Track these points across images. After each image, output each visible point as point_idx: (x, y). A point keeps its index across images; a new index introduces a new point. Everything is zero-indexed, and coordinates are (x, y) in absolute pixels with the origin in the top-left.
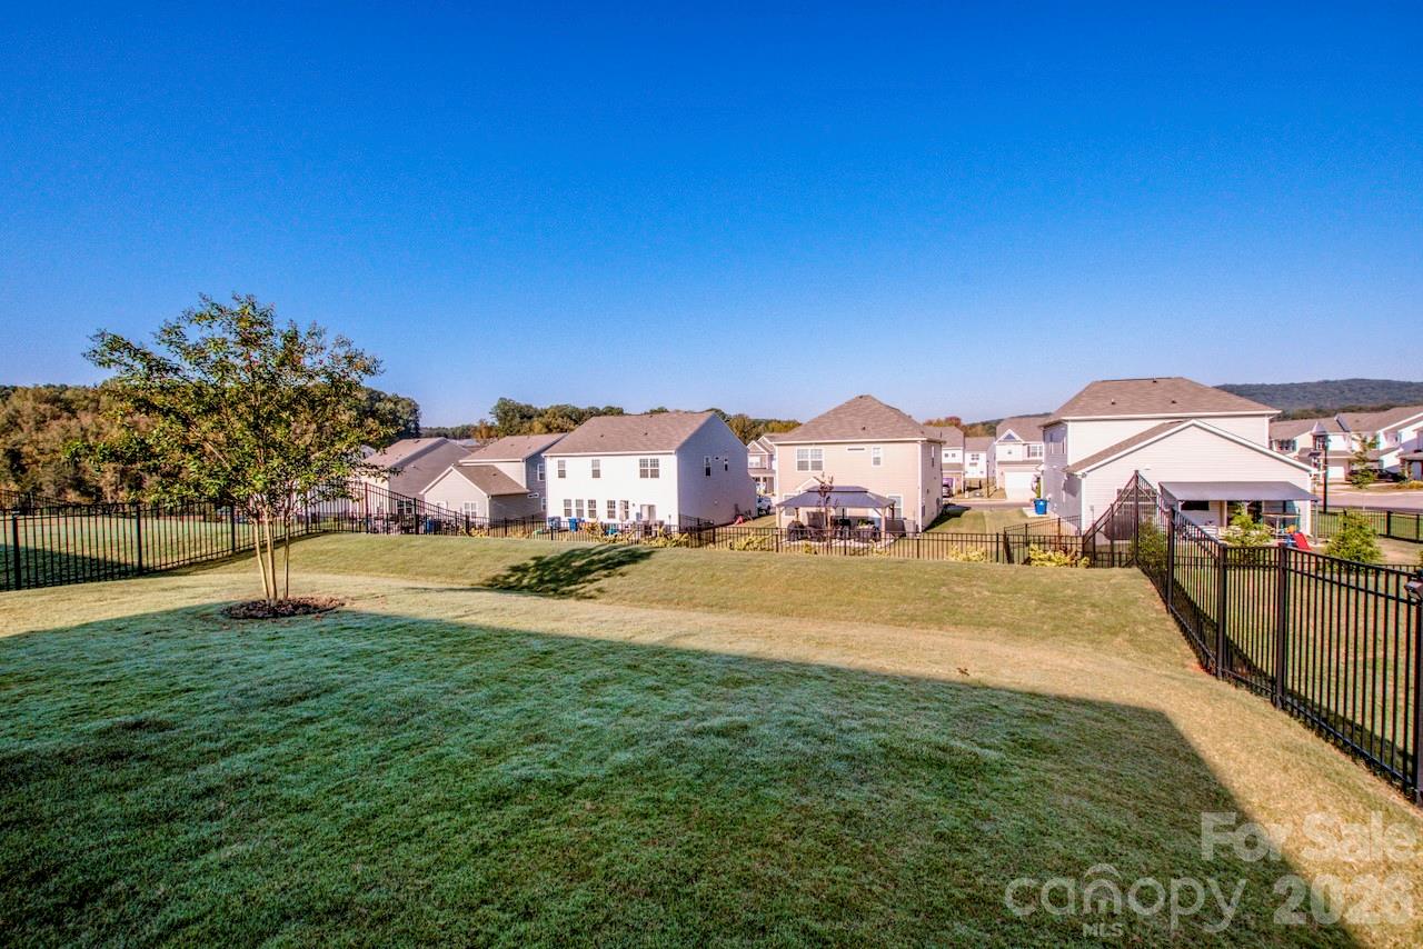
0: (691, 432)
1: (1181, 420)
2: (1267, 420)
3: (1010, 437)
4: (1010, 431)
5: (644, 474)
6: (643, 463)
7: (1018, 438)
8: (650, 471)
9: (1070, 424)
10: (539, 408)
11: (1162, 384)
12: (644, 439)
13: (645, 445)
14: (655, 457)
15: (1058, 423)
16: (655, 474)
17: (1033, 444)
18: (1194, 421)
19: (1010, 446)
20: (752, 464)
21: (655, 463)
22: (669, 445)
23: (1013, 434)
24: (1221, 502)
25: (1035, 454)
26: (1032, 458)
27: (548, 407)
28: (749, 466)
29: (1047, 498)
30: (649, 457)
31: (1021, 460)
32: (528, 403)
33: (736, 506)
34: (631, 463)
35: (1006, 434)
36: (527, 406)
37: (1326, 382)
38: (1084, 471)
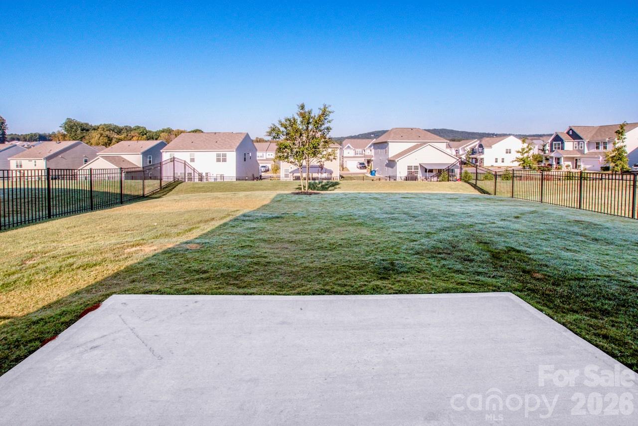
0: (240, 142)
1: (425, 143)
2: (445, 143)
3: (349, 147)
4: (349, 145)
5: (218, 160)
6: (218, 155)
7: (352, 147)
8: (221, 159)
9: (390, 143)
10: (93, 125)
11: (414, 130)
12: (216, 144)
13: (219, 147)
14: (223, 153)
15: (386, 142)
16: (224, 160)
17: (357, 150)
18: (429, 144)
19: (349, 150)
20: (258, 157)
21: (225, 155)
22: (231, 147)
23: (350, 146)
24: (436, 169)
25: (357, 154)
26: (356, 155)
27: (99, 124)
28: (257, 158)
29: (376, 170)
30: (221, 153)
31: (352, 156)
32: (86, 122)
33: (253, 175)
34: (213, 155)
35: (347, 146)
36: (86, 124)
37: (435, 129)
38: (398, 159)
